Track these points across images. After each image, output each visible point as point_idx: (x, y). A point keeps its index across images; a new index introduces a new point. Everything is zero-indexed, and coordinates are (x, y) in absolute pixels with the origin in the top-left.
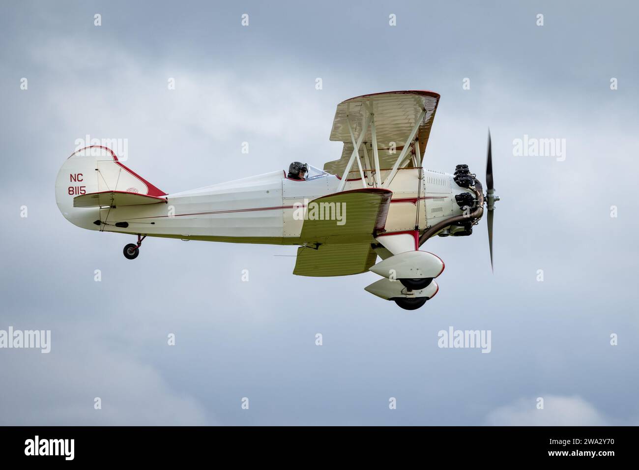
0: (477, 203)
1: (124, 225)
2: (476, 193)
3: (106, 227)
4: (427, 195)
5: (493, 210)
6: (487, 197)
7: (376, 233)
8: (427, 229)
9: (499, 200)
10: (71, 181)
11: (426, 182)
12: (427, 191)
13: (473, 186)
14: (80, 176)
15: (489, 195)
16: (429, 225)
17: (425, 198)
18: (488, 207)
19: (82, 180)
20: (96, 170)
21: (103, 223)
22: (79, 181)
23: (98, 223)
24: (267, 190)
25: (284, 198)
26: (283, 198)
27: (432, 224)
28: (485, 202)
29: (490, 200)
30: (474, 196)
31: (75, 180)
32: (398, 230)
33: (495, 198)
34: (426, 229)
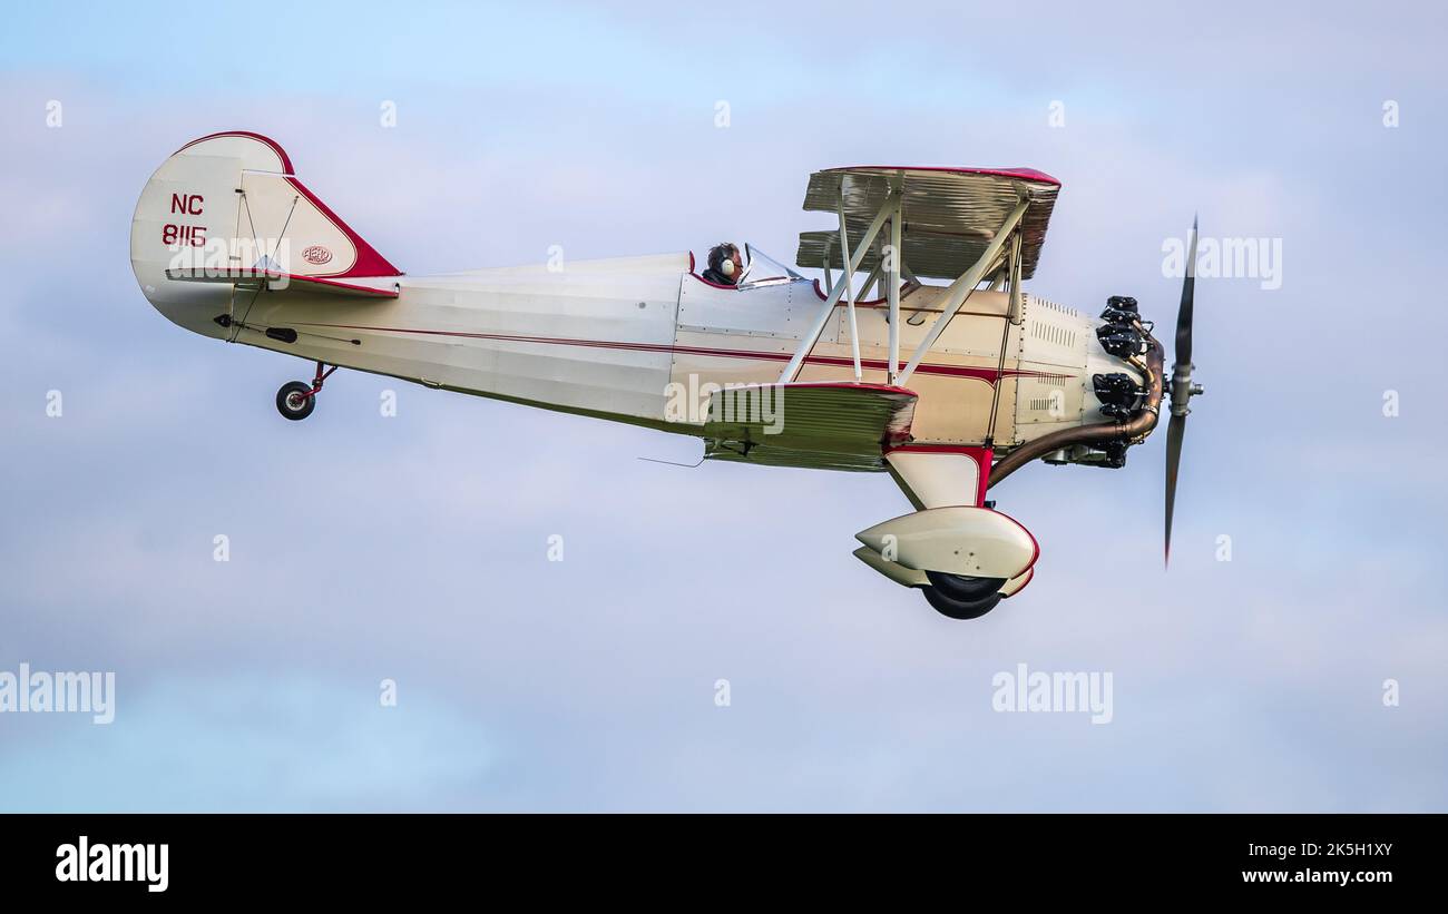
0: (1145, 400)
1: (288, 336)
2: (1144, 374)
3: (243, 334)
4: (1024, 367)
5: (1184, 415)
6: (1173, 381)
7: (889, 442)
8: (1016, 448)
9: (1201, 392)
10: (173, 211)
11: (1026, 335)
12: (1025, 356)
13: (1142, 354)
14: (196, 201)
15: (1179, 379)
16: (1019, 438)
17: (1017, 373)
18: (1172, 408)
19: (200, 211)
20: (237, 191)
21: (237, 324)
22: (192, 212)
23: (224, 321)
24: (641, 299)
25: (678, 327)
26: (677, 325)
27: (1029, 438)
28: (1167, 395)
29: (1178, 392)
30: (1138, 380)
31: (183, 211)
32: (945, 441)
33: (1192, 387)
34: (1011, 447)
